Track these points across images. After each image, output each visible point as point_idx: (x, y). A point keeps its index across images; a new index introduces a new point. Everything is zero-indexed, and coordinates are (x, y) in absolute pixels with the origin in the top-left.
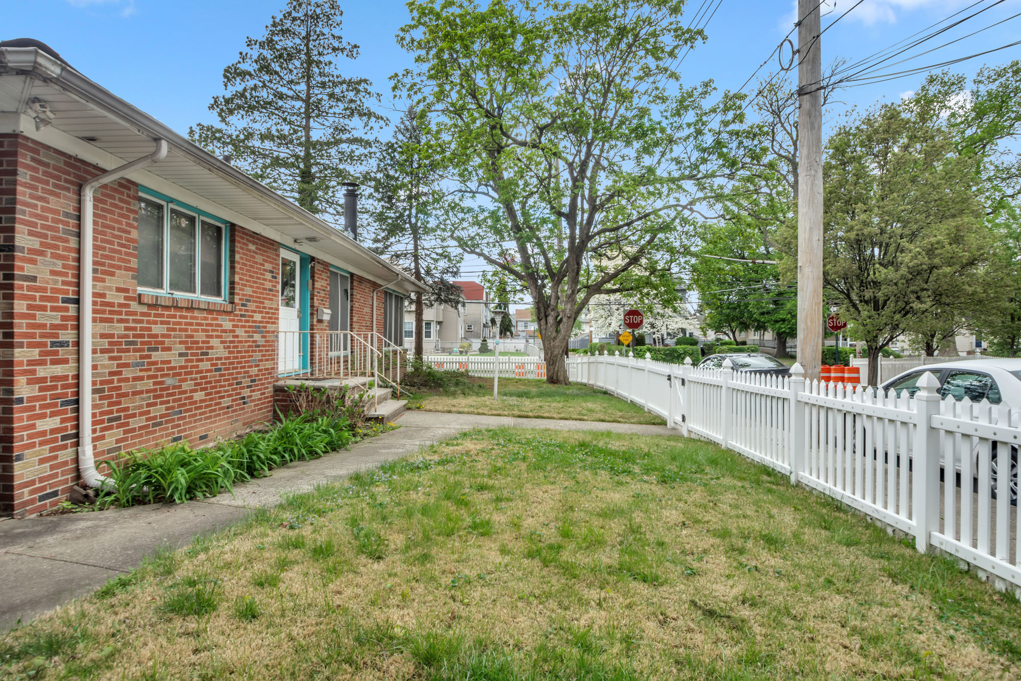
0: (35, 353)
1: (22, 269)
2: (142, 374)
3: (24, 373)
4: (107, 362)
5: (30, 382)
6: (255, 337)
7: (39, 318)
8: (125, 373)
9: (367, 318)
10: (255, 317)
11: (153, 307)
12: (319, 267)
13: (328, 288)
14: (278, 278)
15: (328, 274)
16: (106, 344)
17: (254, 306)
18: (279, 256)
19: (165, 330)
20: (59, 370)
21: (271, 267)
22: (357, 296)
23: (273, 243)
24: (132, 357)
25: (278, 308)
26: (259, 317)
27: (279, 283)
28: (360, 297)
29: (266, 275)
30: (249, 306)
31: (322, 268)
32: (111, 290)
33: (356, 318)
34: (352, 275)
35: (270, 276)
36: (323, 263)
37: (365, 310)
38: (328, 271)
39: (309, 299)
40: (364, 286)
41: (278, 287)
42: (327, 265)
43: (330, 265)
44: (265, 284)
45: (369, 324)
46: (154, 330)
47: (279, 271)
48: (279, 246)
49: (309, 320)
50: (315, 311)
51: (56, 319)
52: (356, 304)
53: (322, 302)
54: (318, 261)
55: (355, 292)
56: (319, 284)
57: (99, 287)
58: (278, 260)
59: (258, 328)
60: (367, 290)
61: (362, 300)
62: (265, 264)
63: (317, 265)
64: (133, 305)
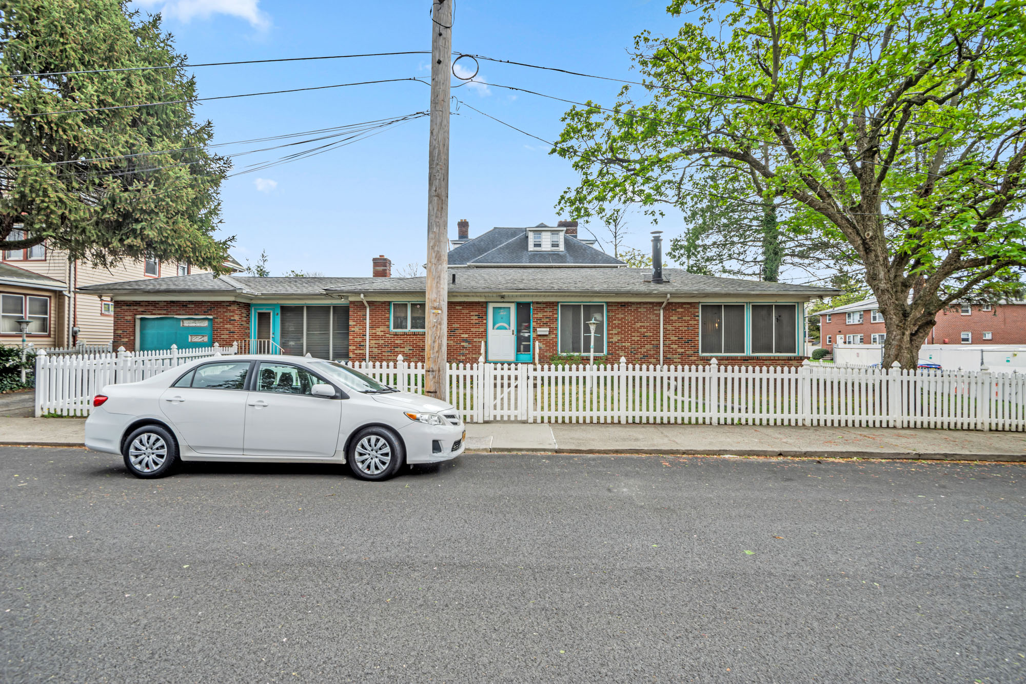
0: (354, 348)
1: (351, 329)
2: (391, 354)
4: (377, 350)
5: (353, 354)
6: (462, 344)
7: (356, 340)
8: (384, 354)
9: (643, 330)
10: (463, 336)
11: (396, 335)
12: (539, 306)
13: (555, 316)
14: (484, 317)
15: (555, 308)
16: (377, 346)
17: (461, 331)
18: (486, 308)
19: (401, 342)
20: (361, 352)
21: (477, 313)
22: (617, 316)
23: (479, 303)
24: (386, 349)
25: (486, 331)
26: (467, 336)
27: (486, 320)
28: (623, 316)
29: (472, 318)
30: (457, 332)
31: (545, 306)
32: (379, 331)
33: (614, 332)
34: (607, 303)
35: (476, 317)
36: (546, 303)
37: (638, 325)
38: (557, 306)
39: (532, 324)
40: (633, 308)
41: (485, 321)
42: (552, 303)
43: (558, 302)
44: (472, 321)
45: (651, 334)
46: (396, 342)
47: (486, 314)
48: (486, 303)
49: (532, 335)
50: (535, 330)
51: (361, 340)
52: (614, 322)
53: (545, 325)
54: (538, 303)
55: (611, 314)
56: (540, 315)
57: (374, 331)
58: (484, 310)
59: (465, 340)
60: (642, 310)
61: (629, 318)
62: (472, 313)
63: (536, 305)
64: (387, 335)
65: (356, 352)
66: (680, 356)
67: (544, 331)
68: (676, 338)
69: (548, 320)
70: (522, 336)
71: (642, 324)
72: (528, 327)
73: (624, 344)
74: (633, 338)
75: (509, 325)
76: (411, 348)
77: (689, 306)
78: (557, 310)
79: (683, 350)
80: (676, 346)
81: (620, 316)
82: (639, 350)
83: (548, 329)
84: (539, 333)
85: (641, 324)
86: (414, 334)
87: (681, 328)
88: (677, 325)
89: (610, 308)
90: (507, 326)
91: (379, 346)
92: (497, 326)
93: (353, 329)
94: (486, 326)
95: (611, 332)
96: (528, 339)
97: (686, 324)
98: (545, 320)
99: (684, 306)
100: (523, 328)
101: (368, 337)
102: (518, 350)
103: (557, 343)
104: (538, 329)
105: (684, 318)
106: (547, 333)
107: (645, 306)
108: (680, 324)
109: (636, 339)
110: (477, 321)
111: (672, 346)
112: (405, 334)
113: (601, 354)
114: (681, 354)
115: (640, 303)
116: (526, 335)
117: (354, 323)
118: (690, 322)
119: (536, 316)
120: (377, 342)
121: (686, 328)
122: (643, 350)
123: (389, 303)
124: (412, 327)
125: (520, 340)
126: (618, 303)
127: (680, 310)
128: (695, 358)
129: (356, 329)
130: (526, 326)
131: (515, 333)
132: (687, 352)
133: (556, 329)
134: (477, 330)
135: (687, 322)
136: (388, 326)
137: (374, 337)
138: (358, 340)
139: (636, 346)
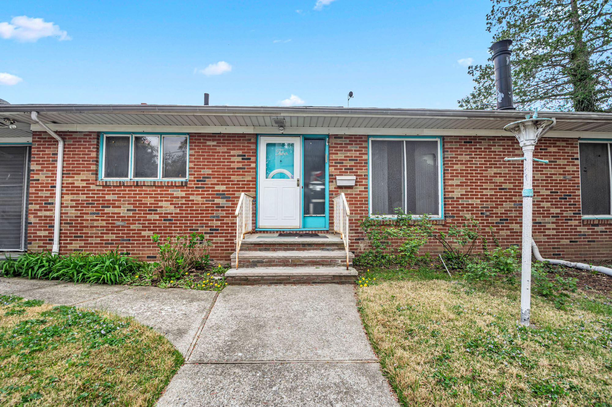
0: (37, 207)
1: (33, 177)
2: (97, 218)
3: (33, 213)
4: (74, 212)
5: (34, 217)
6: (217, 201)
7: (40, 194)
8: (85, 217)
9: (499, 180)
10: (217, 188)
11: (106, 186)
12: (339, 141)
13: (364, 157)
14: (253, 159)
15: (364, 145)
16: (74, 204)
17: (215, 181)
18: (256, 143)
19: (115, 197)
20: (48, 213)
21: (240, 153)
22: (460, 158)
23: (243, 135)
24: (90, 210)
25: (255, 180)
26: (223, 188)
27: (256, 162)
28: (468, 158)
29: (233, 159)
30: (208, 181)
31: (348, 141)
32: (78, 181)
33: (456, 182)
34: (443, 138)
35: (240, 159)
36: (349, 137)
37: (492, 171)
38: (367, 141)
39: (328, 170)
40: (483, 145)
41: (253, 165)
42: (360, 137)
43: (369, 136)
44: (232, 165)
45: (511, 186)
46: (107, 197)
47: (255, 154)
48: (257, 135)
49: (328, 187)
50: (333, 179)
51: (48, 194)
52: (455, 167)
53: (349, 170)
54: (337, 137)
55: (449, 155)
56: (340, 156)
57: (70, 180)
58: (253, 146)
59: (221, 195)
60: (497, 149)
61: (478, 161)
62: (232, 152)
63: (334, 141)
64: (93, 187)
65: (39, 214)
66: (554, 220)
67: (347, 180)
68: (548, 192)
69: (353, 163)
70: (311, 190)
71: (498, 171)
72: (322, 177)
73: (470, 201)
74: (485, 192)
75: (293, 174)
76: (131, 207)
77: (564, 144)
78: (366, 148)
79: (558, 211)
80: (549, 204)
81: (464, 158)
82: (495, 211)
83: (354, 178)
84: (339, 183)
85: (495, 170)
86: (137, 185)
87: (554, 177)
88: (549, 171)
89: (448, 146)
90: (288, 173)
91: (78, 205)
92: (272, 174)
93: (36, 177)
94: (256, 173)
95: (450, 182)
96: (322, 194)
97: (561, 171)
98: (349, 164)
99: (558, 143)
100: (312, 178)
101: (58, 190)
102: (306, 211)
103: (367, 198)
104: (338, 178)
105: (558, 162)
106: (353, 183)
107: (501, 142)
108: (553, 171)
109: (489, 193)
110: (240, 165)
111: (542, 204)
112: (121, 184)
113: (434, 217)
114: (556, 216)
115: (493, 138)
116: (318, 188)
117: (39, 167)
118: (568, 168)
119: (334, 157)
120: (75, 197)
121: (562, 177)
122: (500, 210)
123: (99, 135)
124: (137, 175)
125: (308, 197)
126: (460, 137)
127: (552, 149)
128: (577, 223)
129: (42, 177)
130: (318, 176)
131: (302, 184)
132: (565, 214)
133: (366, 177)
134: (240, 178)
135: (563, 167)
136: (96, 173)
137: (68, 189)
138: (44, 194)
139: (489, 204)
